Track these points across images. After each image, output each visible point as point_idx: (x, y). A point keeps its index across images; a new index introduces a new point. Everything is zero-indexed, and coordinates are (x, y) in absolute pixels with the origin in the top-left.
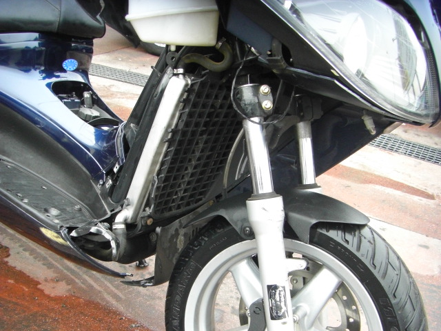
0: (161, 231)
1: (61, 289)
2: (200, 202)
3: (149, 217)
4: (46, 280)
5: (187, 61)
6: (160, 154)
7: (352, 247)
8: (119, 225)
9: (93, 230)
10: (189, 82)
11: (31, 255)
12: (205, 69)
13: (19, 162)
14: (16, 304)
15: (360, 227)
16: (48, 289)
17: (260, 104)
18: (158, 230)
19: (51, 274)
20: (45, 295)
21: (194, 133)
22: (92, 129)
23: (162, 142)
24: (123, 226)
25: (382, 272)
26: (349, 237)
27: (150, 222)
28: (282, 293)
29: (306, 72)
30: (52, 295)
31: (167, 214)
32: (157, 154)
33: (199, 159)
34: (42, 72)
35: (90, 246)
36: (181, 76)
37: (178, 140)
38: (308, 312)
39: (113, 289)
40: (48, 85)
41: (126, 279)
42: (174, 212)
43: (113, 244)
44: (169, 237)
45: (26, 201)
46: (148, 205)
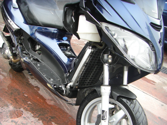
0: (79, 90)
1: (52, 103)
2: (95, 85)
3: (77, 86)
4: (48, 99)
5: (93, 45)
6: (83, 69)
7: (128, 104)
8: (68, 87)
9: (60, 86)
10: (93, 51)
11: (46, 91)
12: (97, 48)
13: (46, 64)
14: (38, 104)
15: (133, 99)
16: (48, 102)
17: (108, 60)
18: (78, 90)
19: (50, 98)
20: (47, 103)
21: (93, 65)
22: (67, 58)
23: (83, 66)
24: (69, 87)
25: (135, 113)
26: (128, 101)
27: (77, 87)
28: (106, 113)
29: (118, 54)
30: (49, 104)
31: (83, 86)
32: (81, 69)
33: (95, 72)
34: (56, 40)
35: (60, 91)
36: (91, 49)
37: (88, 66)
38: (115, 121)
39: (67, 106)
40: (58, 44)
41: (68, 102)
42: (86, 86)
43: (64, 91)
44: (83, 93)
45: (45, 75)
46: (77, 83)
